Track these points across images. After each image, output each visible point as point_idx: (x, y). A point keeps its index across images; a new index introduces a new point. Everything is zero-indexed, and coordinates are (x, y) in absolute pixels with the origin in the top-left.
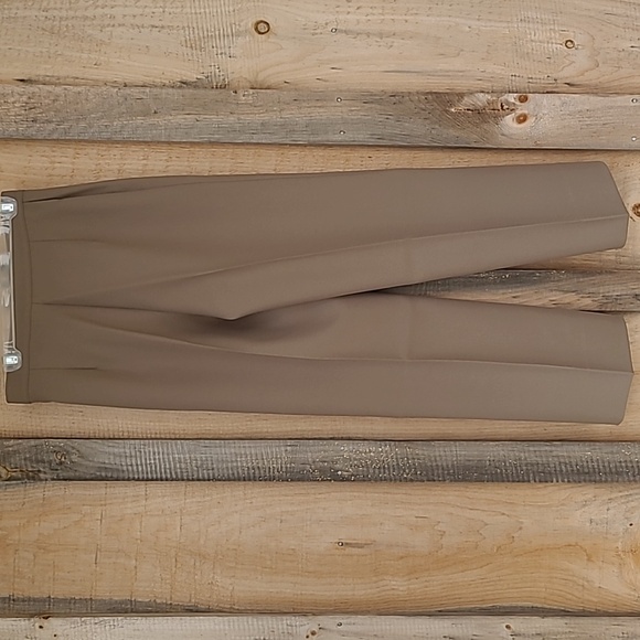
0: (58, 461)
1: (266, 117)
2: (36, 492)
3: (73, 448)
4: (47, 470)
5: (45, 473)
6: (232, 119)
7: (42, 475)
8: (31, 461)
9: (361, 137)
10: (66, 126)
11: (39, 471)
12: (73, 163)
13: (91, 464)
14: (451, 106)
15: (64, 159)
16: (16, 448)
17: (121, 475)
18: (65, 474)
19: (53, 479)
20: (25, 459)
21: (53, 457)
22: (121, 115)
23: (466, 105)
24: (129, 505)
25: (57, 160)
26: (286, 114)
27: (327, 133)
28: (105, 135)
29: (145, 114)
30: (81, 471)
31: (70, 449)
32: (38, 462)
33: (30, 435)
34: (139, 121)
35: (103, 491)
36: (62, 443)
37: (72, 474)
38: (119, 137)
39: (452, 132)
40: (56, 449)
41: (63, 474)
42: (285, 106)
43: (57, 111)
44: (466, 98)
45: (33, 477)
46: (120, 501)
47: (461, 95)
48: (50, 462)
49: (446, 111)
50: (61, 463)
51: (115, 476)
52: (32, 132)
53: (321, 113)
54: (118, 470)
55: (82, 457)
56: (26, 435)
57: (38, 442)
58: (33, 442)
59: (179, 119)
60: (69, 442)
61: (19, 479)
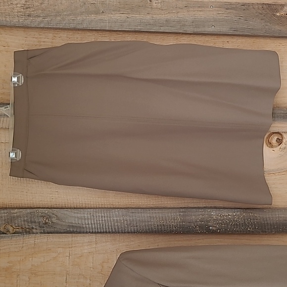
0: (44, 222)
1: (169, 16)
2: (30, 240)
3: (53, 214)
4: (38, 227)
5: (36, 229)
6: (148, 17)
7: (34, 231)
8: (28, 222)
9: (225, 29)
10: (48, 19)
11: (33, 228)
12: (52, 42)
13: (64, 224)
14: (277, 12)
15: (46, 40)
16: (18, 214)
17: (82, 230)
18: (49, 230)
19: (41, 233)
20: (24, 221)
21: (41, 219)
22: (82, 13)
23: (285, 11)
24: (86, 247)
25: (43, 40)
26: (180, 15)
27: (204, 27)
28: (72, 26)
29: (97, 13)
30: (58, 228)
31: (51, 215)
32: (32, 222)
33: (27, 206)
34: (93, 17)
35: (70, 239)
36: (46, 211)
37: (52, 230)
38: (80, 27)
39: (277, 28)
40: (42, 215)
41: (46, 230)
42: (180, 10)
43: (43, 10)
44: (285, 7)
45: (29, 231)
46: (81, 245)
47: (283, 6)
48: (39, 223)
49: (274, 15)
50: (46, 223)
51: (78, 230)
52: (28, 22)
53: (201, 15)
54: (80, 227)
55: (58, 219)
56: (24, 206)
57: (31, 210)
58: (29, 211)
59: (117, 16)
60: (50, 210)
61: (21, 233)
